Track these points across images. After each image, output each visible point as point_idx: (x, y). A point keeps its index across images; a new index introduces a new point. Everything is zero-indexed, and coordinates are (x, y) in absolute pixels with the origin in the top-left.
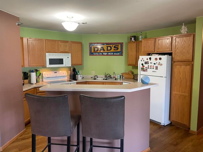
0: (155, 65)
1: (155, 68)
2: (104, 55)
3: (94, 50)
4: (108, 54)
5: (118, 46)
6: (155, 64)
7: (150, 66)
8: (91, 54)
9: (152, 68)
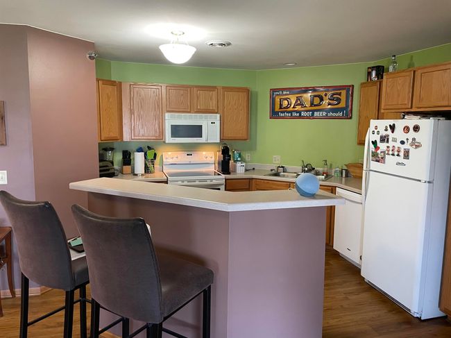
0: (403, 147)
1: (402, 154)
2: (303, 118)
3: (281, 105)
4: (313, 114)
5: (340, 94)
6: (402, 143)
7: (391, 149)
8: (274, 114)
9: (396, 153)
